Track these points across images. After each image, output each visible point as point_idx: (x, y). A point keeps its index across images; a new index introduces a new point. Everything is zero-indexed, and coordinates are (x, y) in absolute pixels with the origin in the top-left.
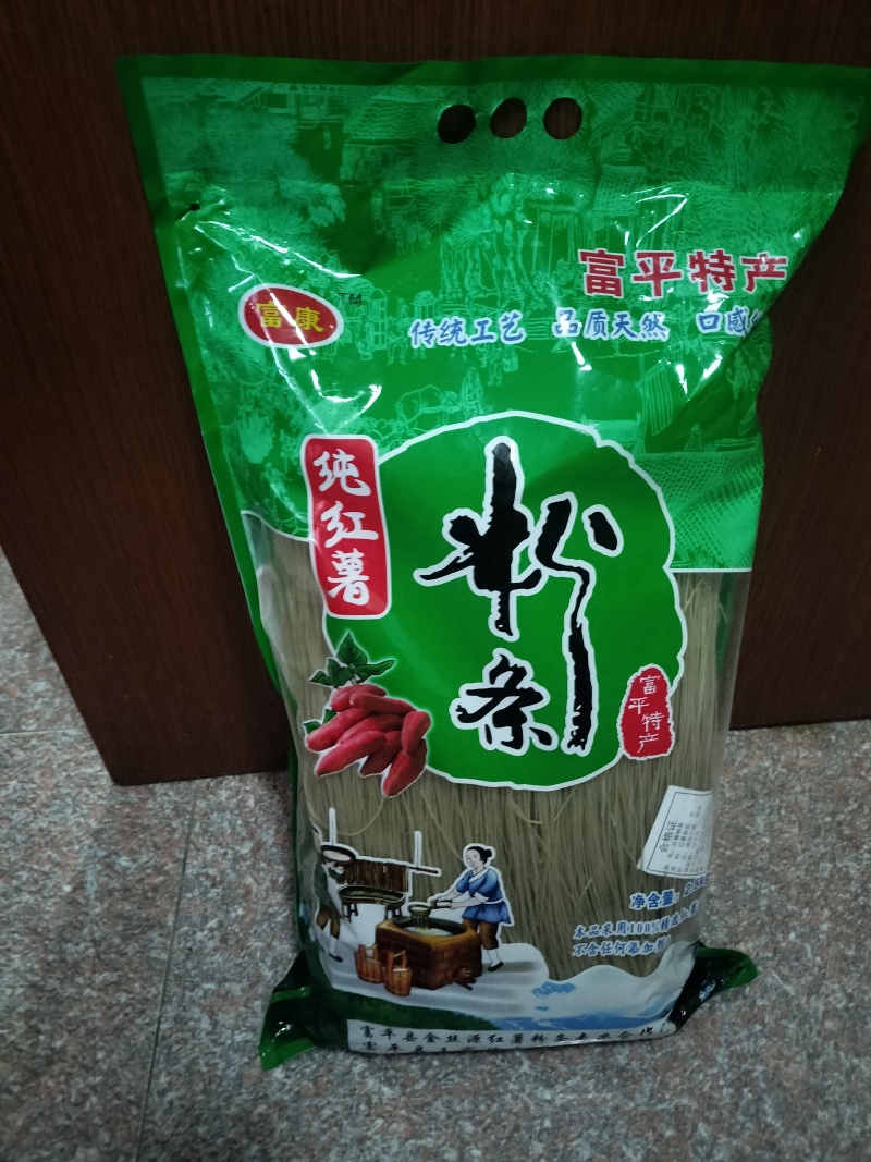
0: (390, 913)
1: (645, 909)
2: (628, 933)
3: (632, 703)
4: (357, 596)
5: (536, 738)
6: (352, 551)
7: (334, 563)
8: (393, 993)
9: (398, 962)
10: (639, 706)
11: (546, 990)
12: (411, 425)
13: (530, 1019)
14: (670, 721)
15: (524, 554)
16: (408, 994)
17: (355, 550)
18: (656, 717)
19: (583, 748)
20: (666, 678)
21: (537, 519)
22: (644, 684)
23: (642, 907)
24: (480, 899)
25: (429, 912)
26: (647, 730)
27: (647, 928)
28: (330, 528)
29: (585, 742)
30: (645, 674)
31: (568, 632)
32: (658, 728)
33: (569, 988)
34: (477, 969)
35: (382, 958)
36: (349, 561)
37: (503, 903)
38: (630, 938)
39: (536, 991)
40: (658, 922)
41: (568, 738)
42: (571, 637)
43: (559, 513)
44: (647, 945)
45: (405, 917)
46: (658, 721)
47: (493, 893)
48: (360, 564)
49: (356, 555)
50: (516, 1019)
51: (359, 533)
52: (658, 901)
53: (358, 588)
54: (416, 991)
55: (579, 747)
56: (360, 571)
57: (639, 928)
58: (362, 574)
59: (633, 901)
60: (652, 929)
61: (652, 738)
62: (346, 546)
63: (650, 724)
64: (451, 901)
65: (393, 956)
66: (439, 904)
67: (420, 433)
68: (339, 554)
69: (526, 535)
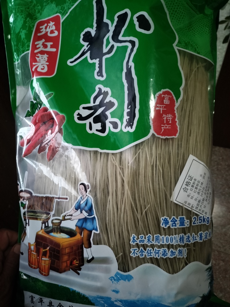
0: (44, 225)
1: (169, 227)
2: (161, 243)
3: (158, 107)
4: (42, 69)
5: (111, 126)
6: (44, 54)
7: (36, 58)
8: (42, 274)
9: (45, 254)
10: (161, 109)
11: (117, 279)
12: (70, 3)
13: (110, 298)
14: (176, 120)
15: (108, 40)
16: (48, 274)
17: (46, 54)
18: (170, 116)
19: (132, 128)
20: (175, 98)
21: (112, 23)
22: (164, 98)
23: (168, 226)
24: (85, 214)
25: (60, 223)
26: (165, 122)
27: (172, 240)
28: (38, 46)
29: (133, 125)
30: (164, 93)
31: (125, 70)
32: (170, 122)
33: (129, 278)
34: (82, 261)
35: (38, 251)
36: (42, 57)
37: (94, 218)
38: (162, 246)
39: (111, 278)
40: (177, 237)
41: (125, 123)
42: (126, 73)
43: (123, 19)
44: (172, 251)
45: (50, 227)
46: (171, 119)
47: (90, 211)
48: (46, 59)
49: (46, 56)
50: (102, 298)
51: (49, 49)
52: (176, 222)
53: (44, 67)
54: (52, 273)
55: (130, 127)
56: (46, 60)
57: (167, 240)
58: (46, 62)
59: (162, 221)
60: (174, 241)
61: (168, 127)
62: (42, 53)
63: (167, 119)
64: (71, 215)
65: (42, 250)
66: (66, 218)
67: (73, 5)
68: (39, 55)
69: (108, 31)
